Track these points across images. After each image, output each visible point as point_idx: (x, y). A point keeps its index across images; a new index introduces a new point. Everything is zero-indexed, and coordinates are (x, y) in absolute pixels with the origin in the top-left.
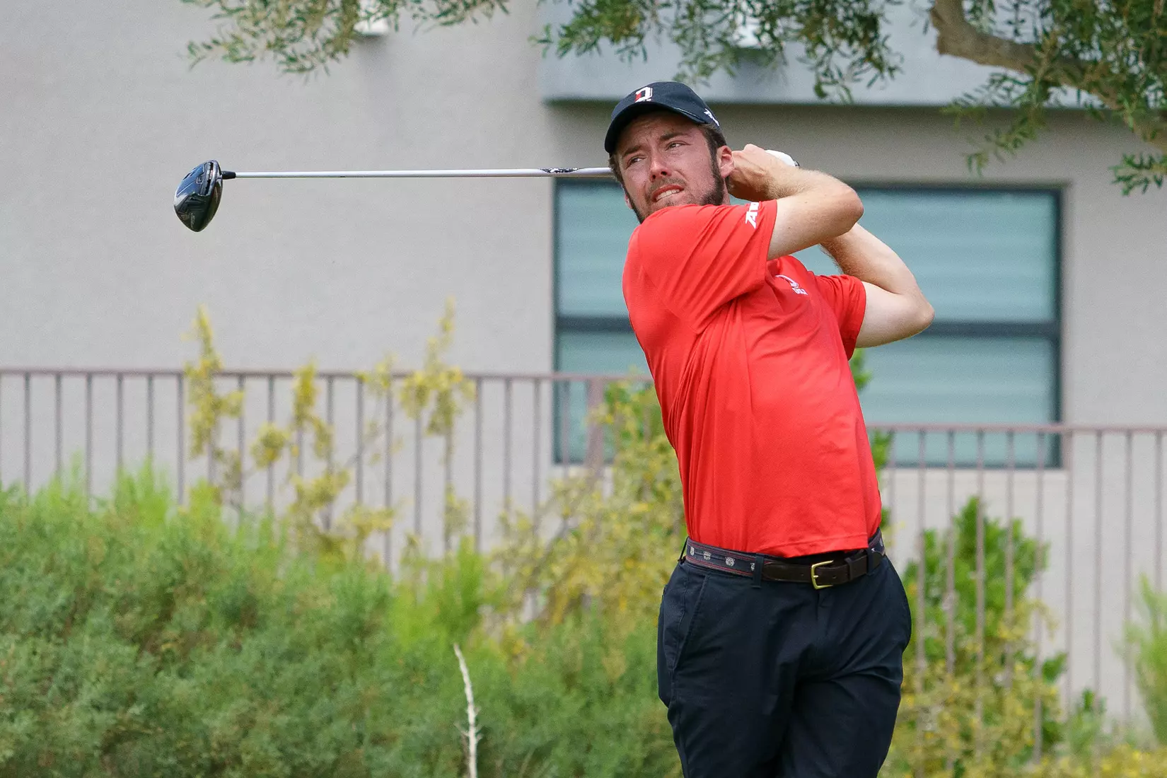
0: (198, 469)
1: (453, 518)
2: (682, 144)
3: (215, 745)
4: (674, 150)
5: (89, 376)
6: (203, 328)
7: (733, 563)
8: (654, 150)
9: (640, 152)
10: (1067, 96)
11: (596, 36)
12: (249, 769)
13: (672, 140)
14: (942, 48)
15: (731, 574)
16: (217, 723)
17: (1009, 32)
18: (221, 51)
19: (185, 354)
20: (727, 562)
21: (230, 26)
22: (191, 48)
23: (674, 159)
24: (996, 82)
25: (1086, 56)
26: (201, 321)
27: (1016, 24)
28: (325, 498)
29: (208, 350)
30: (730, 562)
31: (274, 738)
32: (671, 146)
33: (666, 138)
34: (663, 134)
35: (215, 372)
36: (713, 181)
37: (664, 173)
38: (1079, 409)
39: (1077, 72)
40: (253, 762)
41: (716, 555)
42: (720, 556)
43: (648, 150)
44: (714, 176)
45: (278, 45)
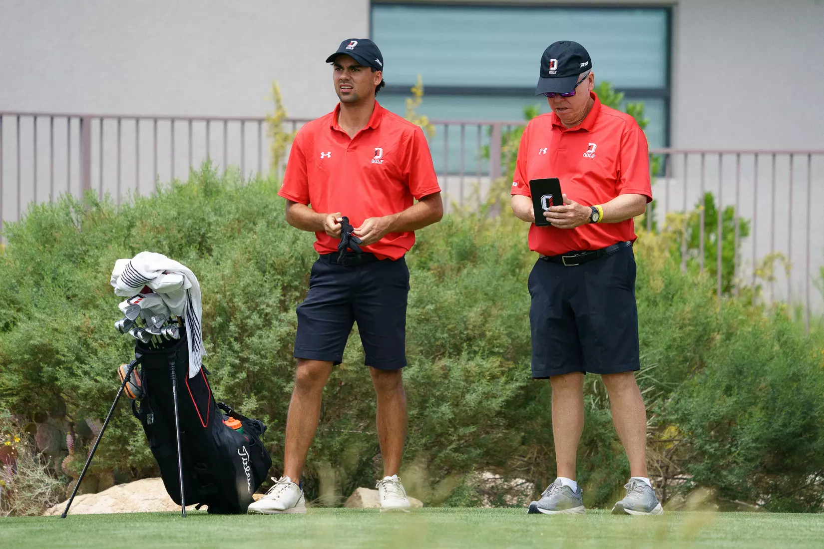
3: (471, 327)
5: (208, 121)
6: (276, 93)
12: (490, 340)
16: (472, 314)
19: (267, 109)
26: (275, 89)
29: (279, 107)
31: (503, 323)
35: (284, 119)
38: (680, 139)
40: (493, 336)
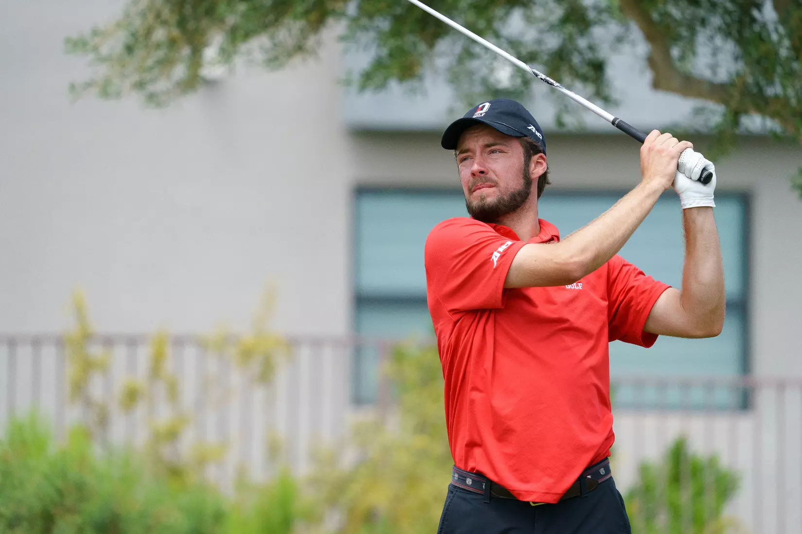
0: (74, 415)
1: (273, 450)
2: (500, 152)
4: (494, 156)
7: (471, 483)
8: (478, 153)
9: (469, 154)
10: (754, 122)
11: (386, 79)
13: (493, 148)
14: (656, 85)
15: (470, 491)
17: (707, 74)
18: (95, 90)
20: (467, 482)
21: (103, 70)
22: (73, 87)
23: (493, 163)
24: (698, 111)
25: (770, 91)
27: (714, 68)
28: (172, 435)
30: (469, 481)
32: (493, 152)
33: (488, 146)
34: (487, 143)
35: (87, 337)
36: (522, 181)
37: (482, 172)
39: (762, 104)
41: (461, 476)
42: (463, 477)
43: (474, 152)
44: (524, 178)
45: (140, 85)
